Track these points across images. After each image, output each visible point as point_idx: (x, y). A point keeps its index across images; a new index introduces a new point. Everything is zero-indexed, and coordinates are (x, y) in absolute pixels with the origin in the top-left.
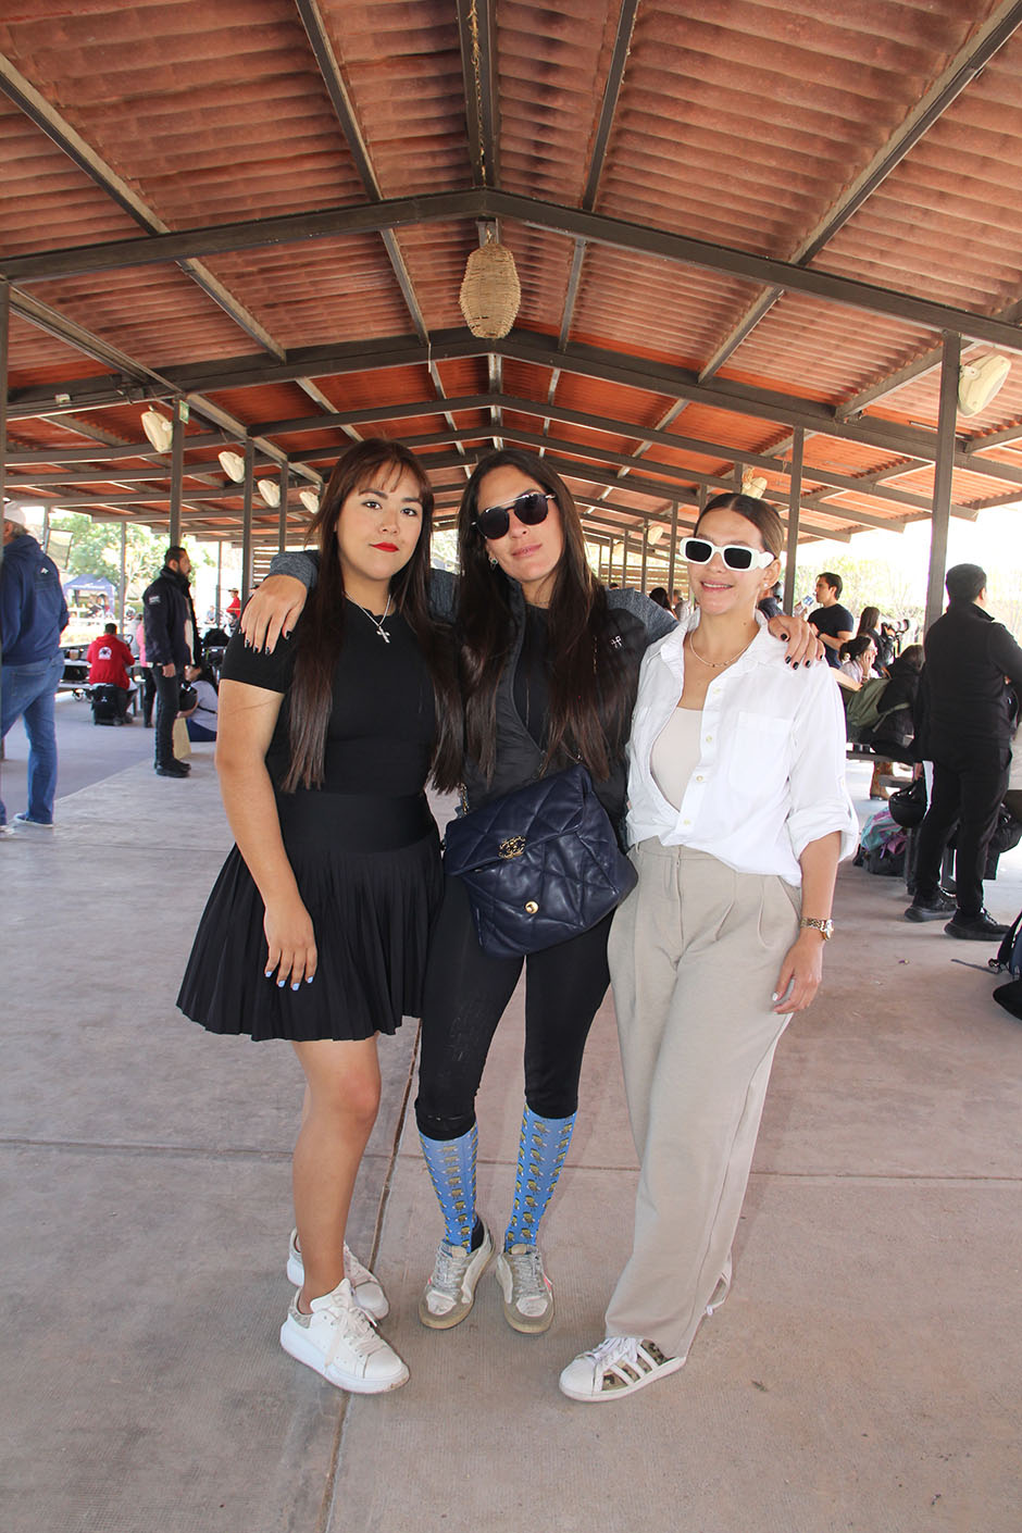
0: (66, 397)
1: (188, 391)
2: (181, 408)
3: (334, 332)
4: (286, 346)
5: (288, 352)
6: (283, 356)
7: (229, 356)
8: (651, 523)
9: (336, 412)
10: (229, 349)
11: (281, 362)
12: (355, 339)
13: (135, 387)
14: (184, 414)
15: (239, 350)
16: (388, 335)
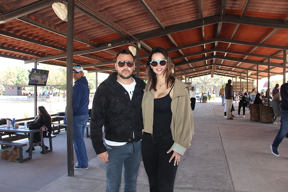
0: (110, 44)
1: (140, 40)
2: (138, 44)
3: (177, 20)
4: (165, 26)
5: (165, 27)
6: (164, 28)
7: (150, 30)
8: (248, 71)
9: (178, 46)
10: (150, 27)
11: (164, 30)
12: (183, 22)
13: (127, 40)
14: (139, 46)
15: (153, 28)
16: (192, 20)
